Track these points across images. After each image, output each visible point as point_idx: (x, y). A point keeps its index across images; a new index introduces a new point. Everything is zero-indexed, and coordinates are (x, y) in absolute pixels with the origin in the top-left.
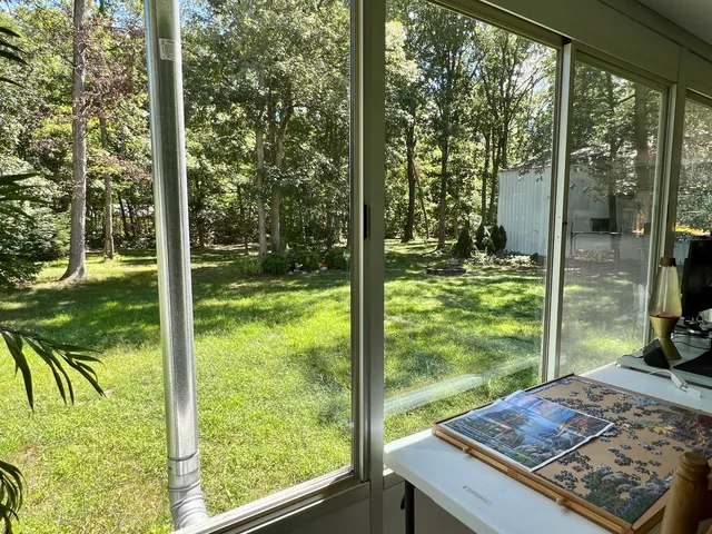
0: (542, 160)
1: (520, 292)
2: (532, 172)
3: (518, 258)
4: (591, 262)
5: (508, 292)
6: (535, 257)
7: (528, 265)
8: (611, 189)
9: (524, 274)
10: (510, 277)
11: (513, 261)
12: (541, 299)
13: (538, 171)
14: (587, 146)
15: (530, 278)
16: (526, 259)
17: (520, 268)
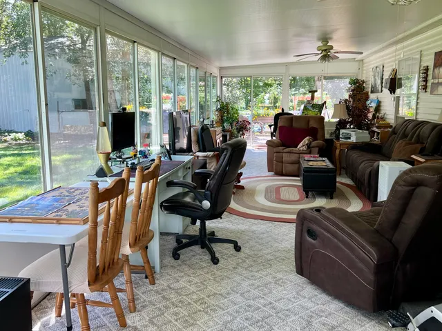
0: (24, 44)
1: (20, 164)
2: (17, 55)
3: (13, 135)
4: (77, 135)
5: (9, 165)
6: (30, 134)
7: (24, 141)
8: (85, 76)
9: (21, 149)
10: (8, 153)
11: (8, 138)
12: (39, 168)
13: (22, 55)
14: (63, 37)
15: (27, 152)
16: (21, 136)
17: (16, 145)
